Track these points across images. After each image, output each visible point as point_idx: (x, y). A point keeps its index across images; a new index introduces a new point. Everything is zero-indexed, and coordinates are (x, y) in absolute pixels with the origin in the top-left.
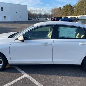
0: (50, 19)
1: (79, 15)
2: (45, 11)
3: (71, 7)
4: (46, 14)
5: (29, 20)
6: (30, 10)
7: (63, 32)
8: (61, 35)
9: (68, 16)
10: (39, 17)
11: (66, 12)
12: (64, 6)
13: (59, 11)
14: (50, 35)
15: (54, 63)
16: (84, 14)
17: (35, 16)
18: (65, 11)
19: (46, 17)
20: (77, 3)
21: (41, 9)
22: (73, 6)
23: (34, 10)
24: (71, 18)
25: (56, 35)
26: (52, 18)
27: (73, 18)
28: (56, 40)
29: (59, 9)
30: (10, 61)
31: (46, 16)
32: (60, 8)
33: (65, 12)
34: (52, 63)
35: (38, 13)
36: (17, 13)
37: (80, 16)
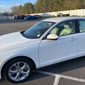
0: (13, 18)
2: (4, 9)
3: (32, 5)
4: (6, 12)
13: (20, 9)
16: (45, 12)
22: (33, 5)
27: (37, 15)
33: (26, 10)
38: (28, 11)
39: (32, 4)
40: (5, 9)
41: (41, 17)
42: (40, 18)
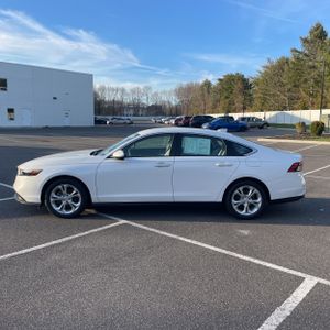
0: (173, 122)
1: (270, 110)
2: (153, 92)
4: (159, 103)
5: (97, 122)
6: (100, 89)
7: (188, 145)
8: (186, 150)
9: (235, 111)
10: (132, 112)
11: (227, 97)
12: (220, 80)
13: (203, 95)
14: (168, 153)
15: (176, 200)
16: (285, 108)
17: (116, 109)
18: (226, 94)
19: (157, 114)
20: (262, 70)
21: (141, 86)
22: (251, 81)
23: (113, 90)
24: (243, 119)
25: (177, 150)
26: (180, 120)
28: (177, 158)
29: (202, 86)
30: (96, 198)
31: (158, 110)
32: (208, 84)
33: (223, 98)
34: (172, 200)
35: (128, 100)
36: (55, 98)
37: (273, 113)
38: (227, 100)
39: (246, 77)
40: (156, 94)
41: (267, 124)
42: (261, 127)
